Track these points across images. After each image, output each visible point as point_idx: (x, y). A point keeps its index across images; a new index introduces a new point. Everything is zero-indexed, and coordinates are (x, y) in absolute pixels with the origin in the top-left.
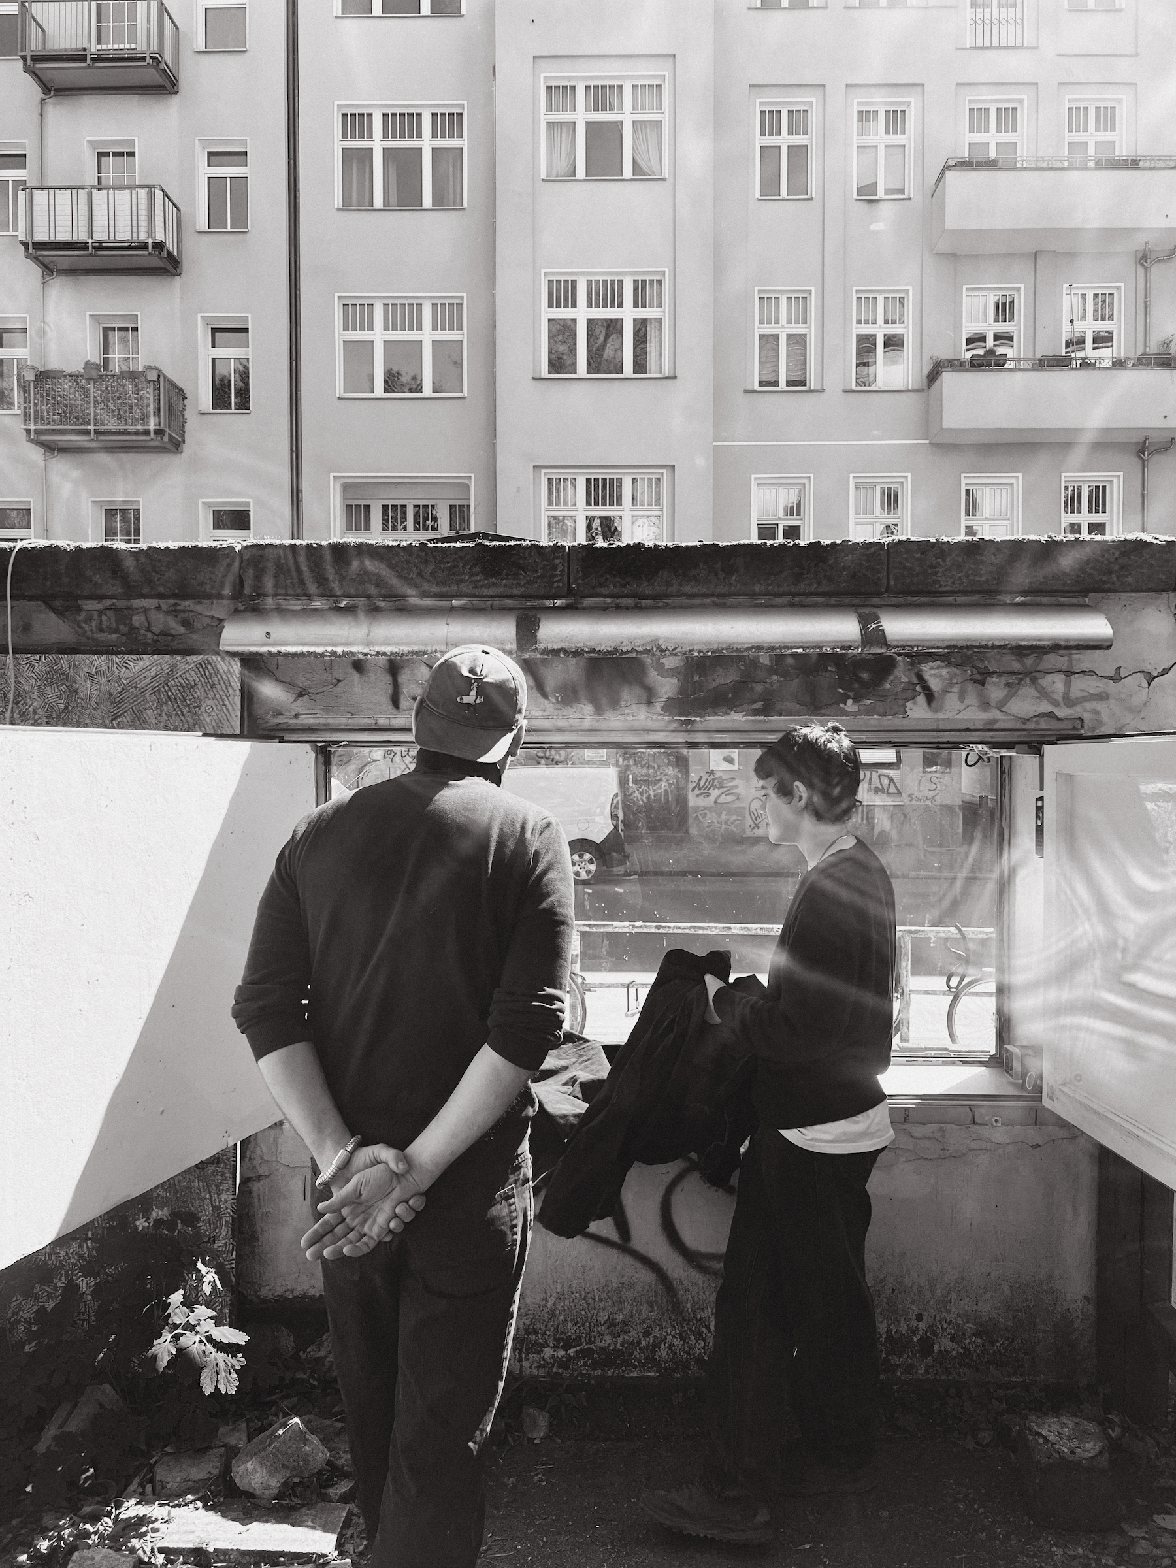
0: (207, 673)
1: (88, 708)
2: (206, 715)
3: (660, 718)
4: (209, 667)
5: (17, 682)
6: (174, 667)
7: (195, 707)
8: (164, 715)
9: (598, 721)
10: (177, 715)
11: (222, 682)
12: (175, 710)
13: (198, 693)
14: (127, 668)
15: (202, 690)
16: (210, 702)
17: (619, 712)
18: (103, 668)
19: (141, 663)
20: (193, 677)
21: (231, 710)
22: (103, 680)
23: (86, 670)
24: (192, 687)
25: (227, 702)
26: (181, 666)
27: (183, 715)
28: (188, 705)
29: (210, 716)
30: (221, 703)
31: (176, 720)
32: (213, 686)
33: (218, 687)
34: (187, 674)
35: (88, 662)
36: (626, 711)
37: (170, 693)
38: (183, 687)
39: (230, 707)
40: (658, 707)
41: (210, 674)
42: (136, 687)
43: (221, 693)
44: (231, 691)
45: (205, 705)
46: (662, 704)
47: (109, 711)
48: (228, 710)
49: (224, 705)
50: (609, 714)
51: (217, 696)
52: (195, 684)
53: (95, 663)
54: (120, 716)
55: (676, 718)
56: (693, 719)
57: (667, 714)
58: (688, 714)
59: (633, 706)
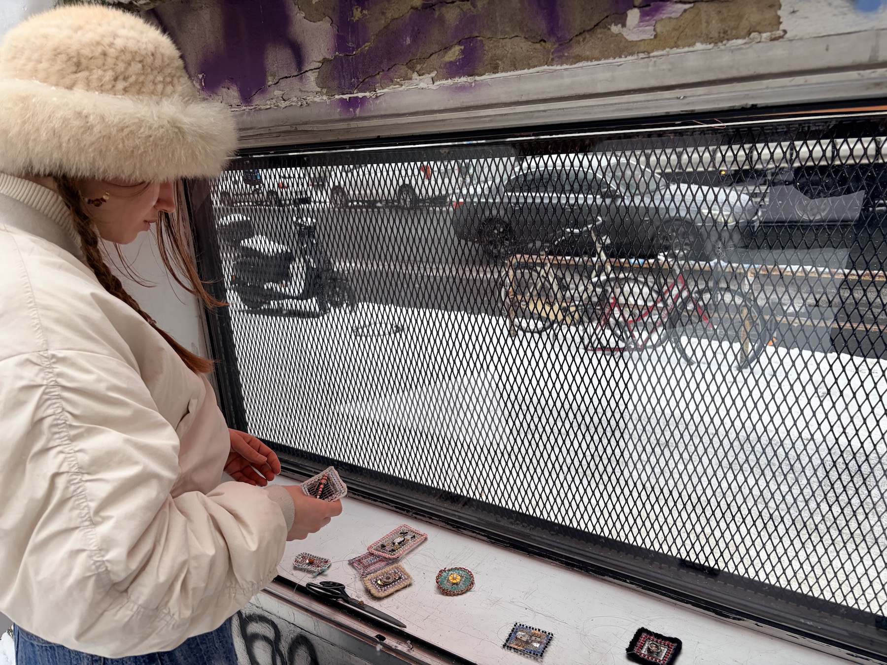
9: (248, 113)
17: (268, 97)
36: (276, 92)
40: (312, 81)
46: (317, 74)
50: (258, 101)
55: (337, 97)
56: (360, 95)
57: (325, 91)
58: (351, 88)
59: (283, 83)
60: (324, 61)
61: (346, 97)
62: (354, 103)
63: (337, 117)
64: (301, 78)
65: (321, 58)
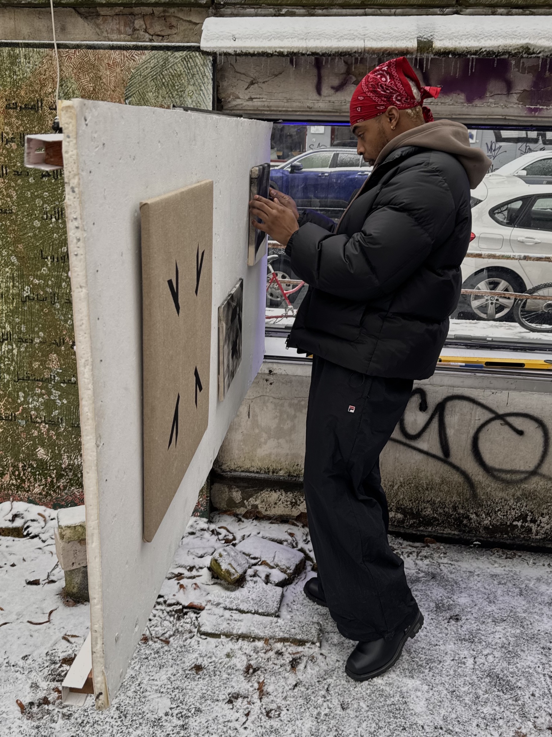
0: (189, 65)
1: (108, 91)
2: (189, 98)
3: (515, 106)
4: (191, 60)
5: (61, 70)
6: (166, 60)
7: (181, 91)
8: (160, 96)
9: (467, 107)
10: (169, 97)
11: (199, 72)
12: (167, 93)
13: (183, 81)
14: (134, 60)
15: (186, 78)
16: (191, 88)
17: (484, 101)
18: (118, 60)
19: (144, 57)
20: (180, 68)
21: (205, 94)
22: (118, 70)
23: (106, 61)
24: (179, 76)
25: (203, 88)
26: (171, 60)
27: (174, 97)
28: (177, 90)
29: (191, 98)
30: (199, 89)
31: (168, 101)
32: (193, 75)
33: (197, 76)
34: (175, 66)
35: (107, 55)
36: (491, 100)
37: (164, 80)
38: (173, 76)
39: (205, 92)
40: (514, 98)
41: (192, 66)
42: (140, 75)
43: (199, 81)
44: (206, 80)
45: (188, 89)
46: (518, 95)
47: (123, 93)
48: (204, 94)
49: (201, 90)
50: (477, 102)
51: (197, 83)
52: (181, 74)
53: (113, 56)
54: (130, 97)
55: (527, 106)
56: (541, 107)
57: (521, 103)
58: (537, 103)
59: (496, 97)
60: (524, 90)
61: (533, 107)
62: (536, 110)
63: (524, 115)
64: (508, 96)
65: (522, 89)
